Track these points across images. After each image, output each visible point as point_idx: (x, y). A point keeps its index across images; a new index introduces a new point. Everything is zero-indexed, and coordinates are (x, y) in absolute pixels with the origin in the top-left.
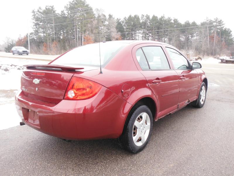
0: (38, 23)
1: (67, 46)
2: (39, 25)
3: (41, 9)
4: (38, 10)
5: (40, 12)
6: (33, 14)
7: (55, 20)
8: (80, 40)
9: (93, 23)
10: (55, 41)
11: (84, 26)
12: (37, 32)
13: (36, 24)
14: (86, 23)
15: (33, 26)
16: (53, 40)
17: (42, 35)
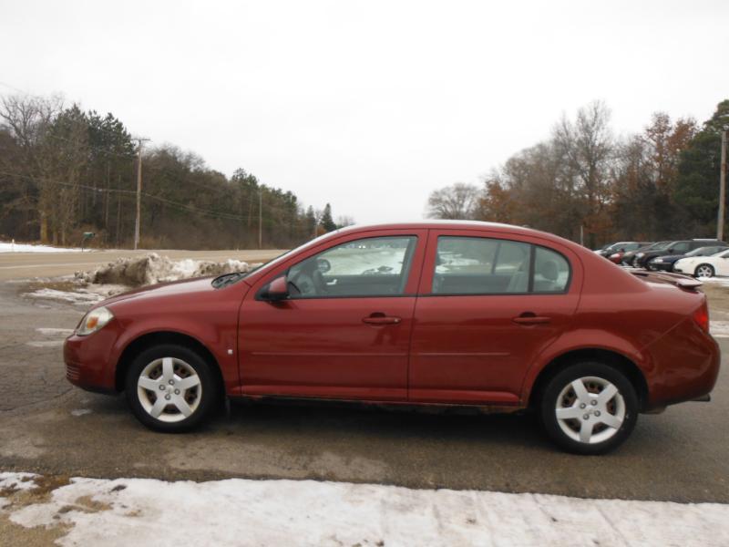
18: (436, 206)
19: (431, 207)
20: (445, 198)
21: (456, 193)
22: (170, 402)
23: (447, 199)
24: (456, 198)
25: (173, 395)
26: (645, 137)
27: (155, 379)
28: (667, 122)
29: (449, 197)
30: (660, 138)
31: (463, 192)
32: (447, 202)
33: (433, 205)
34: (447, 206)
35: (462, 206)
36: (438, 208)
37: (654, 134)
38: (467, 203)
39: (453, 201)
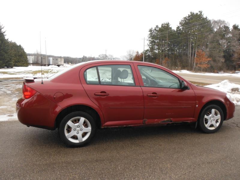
0: (154, 41)
1: (178, 62)
2: (155, 42)
3: (158, 27)
4: (155, 29)
5: (157, 31)
6: (150, 33)
7: (169, 36)
8: (193, 56)
9: (209, 37)
10: (167, 57)
11: (198, 41)
12: (152, 49)
13: (152, 42)
14: (200, 37)
15: (149, 44)
16: (165, 56)
17: (157, 51)
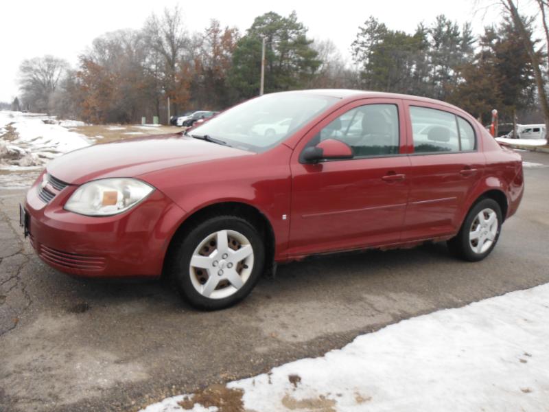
18: (28, 74)
19: (22, 73)
20: (36, 67)
21: (46, 63)
22: (223, 277)
23: (38, 68)
24: (46, 68)
25: (226, 270)
26: (205, 35)
27: (208, 255)
28: (218, 25)
29: (40, 65)
30: (215, 36)
31: (53, 63)
32: (37, 70)
33: (25, 72)
34: (37, 74)
35: (52, 75)
36: (30, 76)
37: (210, 34)
38: (56, 73)
39: (43, 70)
